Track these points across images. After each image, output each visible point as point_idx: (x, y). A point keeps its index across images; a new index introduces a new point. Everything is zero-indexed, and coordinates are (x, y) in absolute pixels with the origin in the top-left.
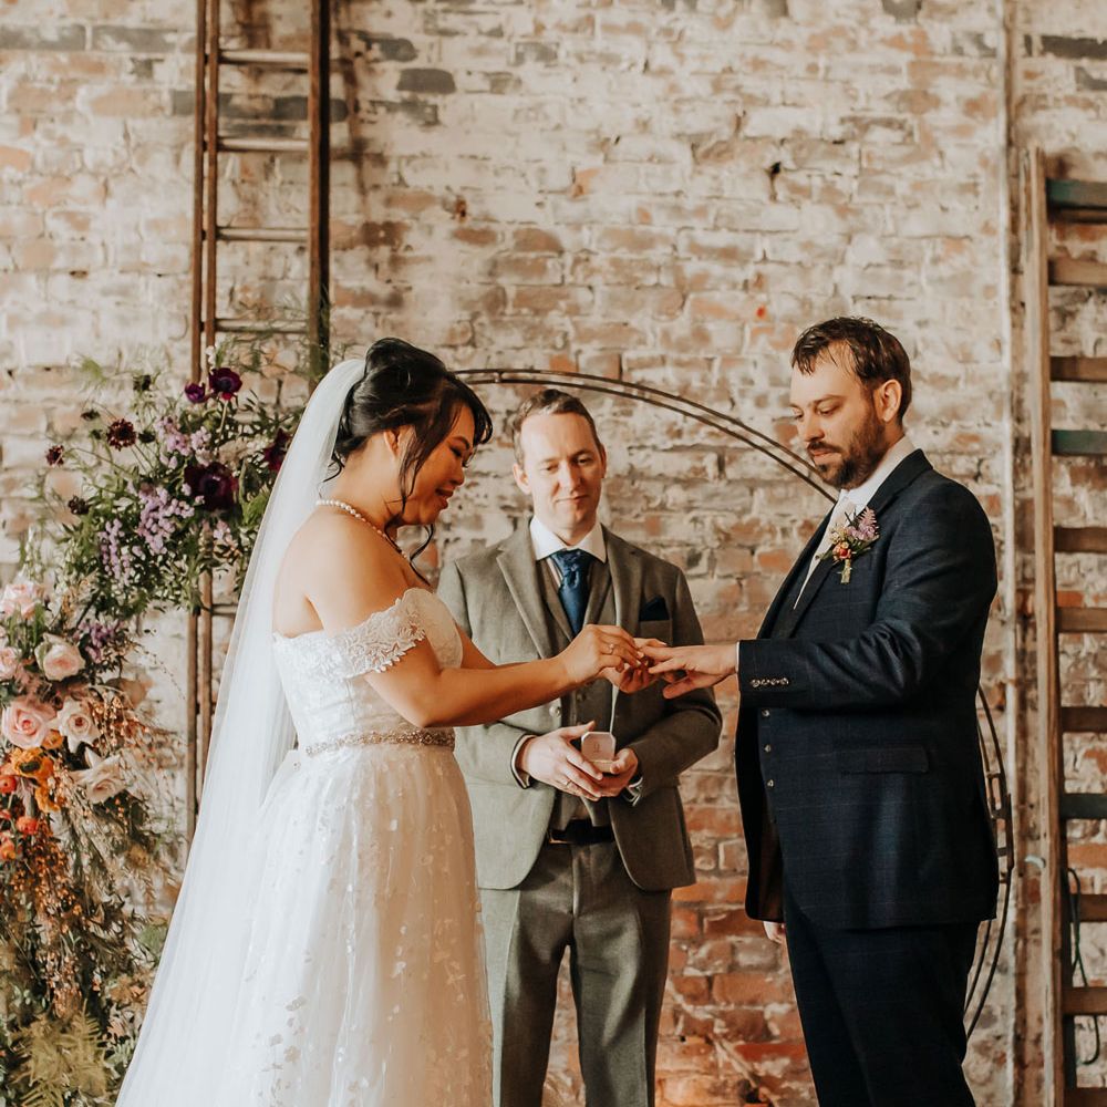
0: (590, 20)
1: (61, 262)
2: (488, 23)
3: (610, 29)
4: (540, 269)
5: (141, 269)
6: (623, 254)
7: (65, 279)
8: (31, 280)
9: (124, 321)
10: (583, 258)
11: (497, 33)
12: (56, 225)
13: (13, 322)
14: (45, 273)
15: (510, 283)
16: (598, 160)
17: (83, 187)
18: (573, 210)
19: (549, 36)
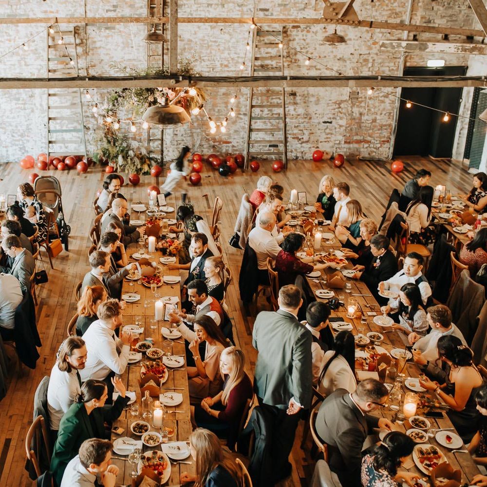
0: (197, 10)
1: (130, 46)
2: (184, 11)
3: (200, 11)
4: (190, 44)
5: (140, 46)
6: (201, 42)
7: (130, 48)
8: (126, 48)
9: (138, 53)
10: (196, 43)
11: (185, 12)
12: (129, 41)
13: (125, 54)
14: (128, 47)
15: (186, 46)
16: (198, 29)
17: (132, 36)
18: (195, 36)
19: (192, 12)
